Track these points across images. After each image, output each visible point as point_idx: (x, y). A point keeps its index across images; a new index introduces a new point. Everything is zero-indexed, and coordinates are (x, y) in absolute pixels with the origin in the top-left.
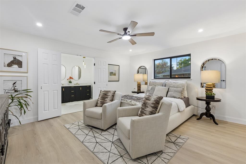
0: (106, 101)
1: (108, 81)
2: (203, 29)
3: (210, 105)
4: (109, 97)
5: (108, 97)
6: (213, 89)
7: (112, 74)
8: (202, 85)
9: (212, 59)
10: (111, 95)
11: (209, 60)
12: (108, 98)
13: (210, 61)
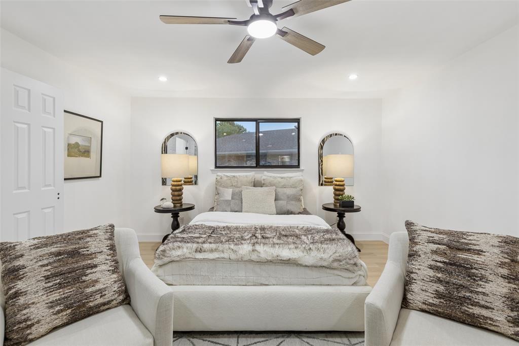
0: (96, 281)
1: (65, 179)
2: (358, 75)
3: (344, 218)
4: (100, 258)
5: (95, 261)
6: (344, 189)
7: (76, 150)
8: (321, 182)
9: (336, 134)
10: (105, 250)
11: (331, 135)
12: (95, 266)
13: (333, 137)
